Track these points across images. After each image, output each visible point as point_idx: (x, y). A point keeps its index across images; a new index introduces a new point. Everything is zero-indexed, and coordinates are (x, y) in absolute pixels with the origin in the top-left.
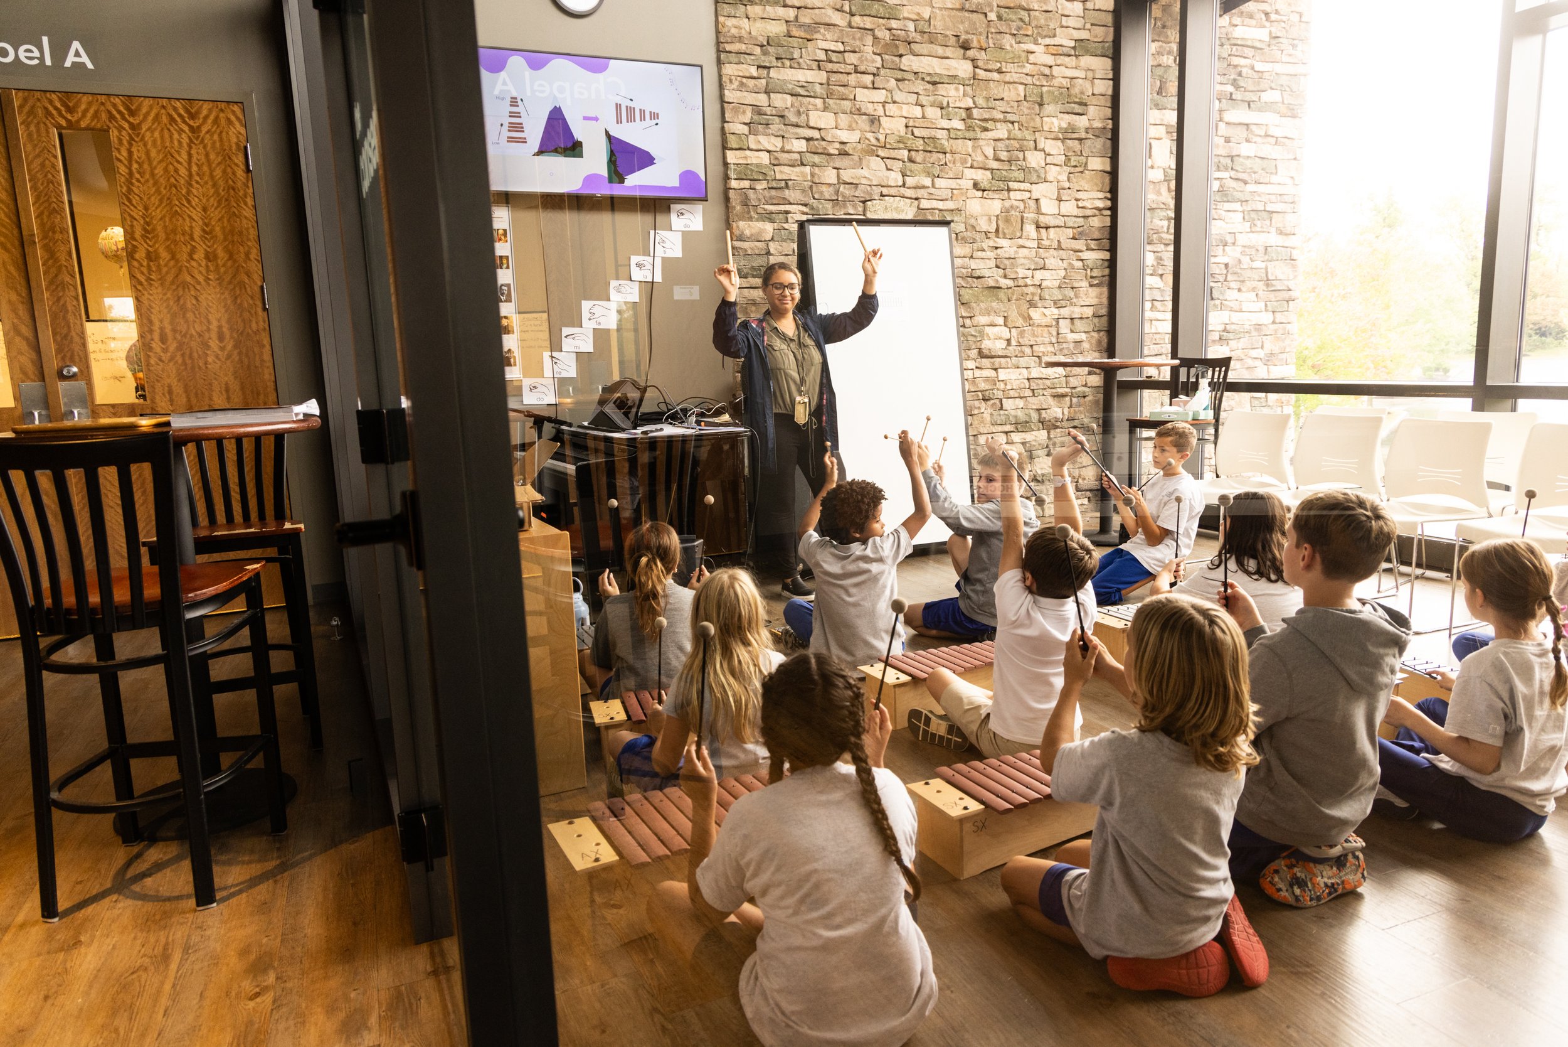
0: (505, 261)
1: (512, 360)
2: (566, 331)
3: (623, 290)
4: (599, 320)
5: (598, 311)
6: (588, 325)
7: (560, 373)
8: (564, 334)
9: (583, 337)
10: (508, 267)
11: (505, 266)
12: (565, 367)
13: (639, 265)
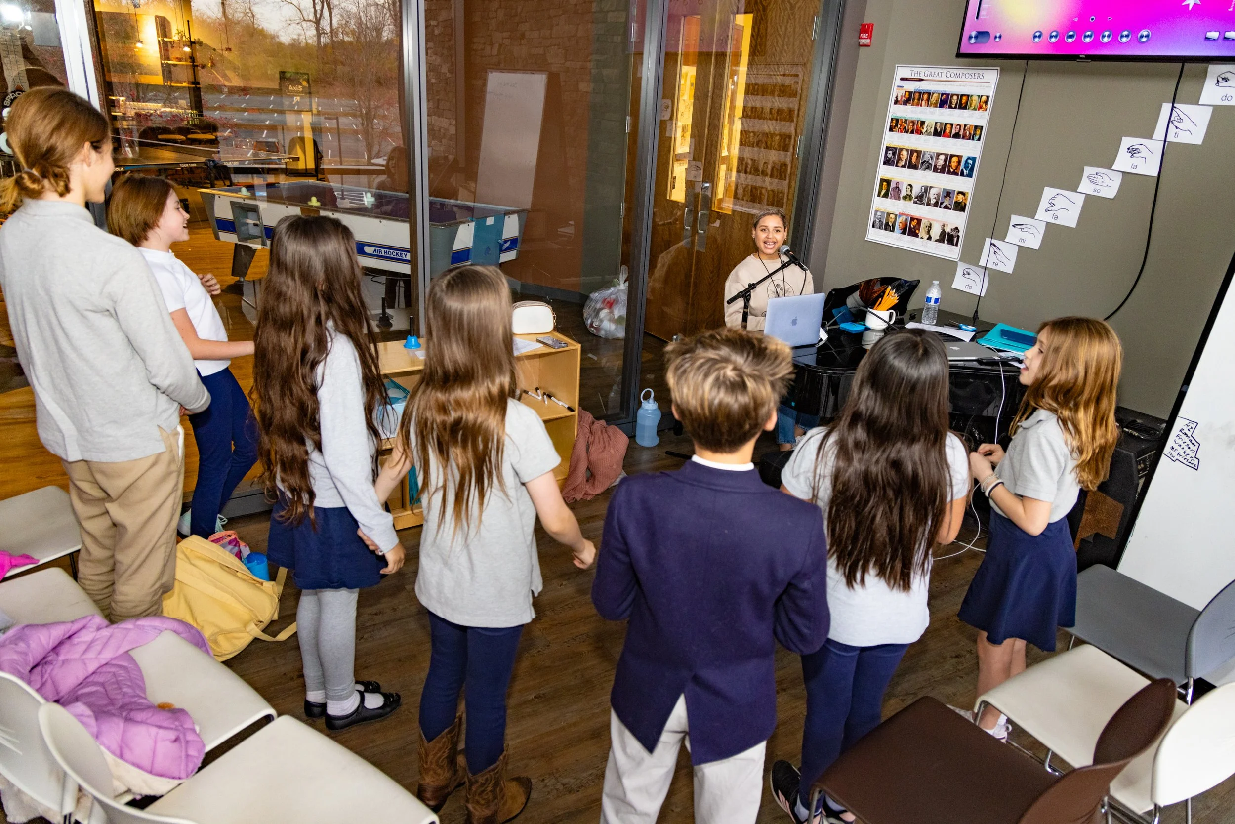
0: (978, 132)
1: (955, 239)
2: (1015, 219)
3: (1099, 180)
4: (1057, 213)
5: (1060, 202)
6: (1042, 215)
7: (996, 264)
8: (1012, 222)
9: (1033, 230)
10: (979, 139)
11: (977, 137)
12: (1004, 260)
13: (1132, 151)
